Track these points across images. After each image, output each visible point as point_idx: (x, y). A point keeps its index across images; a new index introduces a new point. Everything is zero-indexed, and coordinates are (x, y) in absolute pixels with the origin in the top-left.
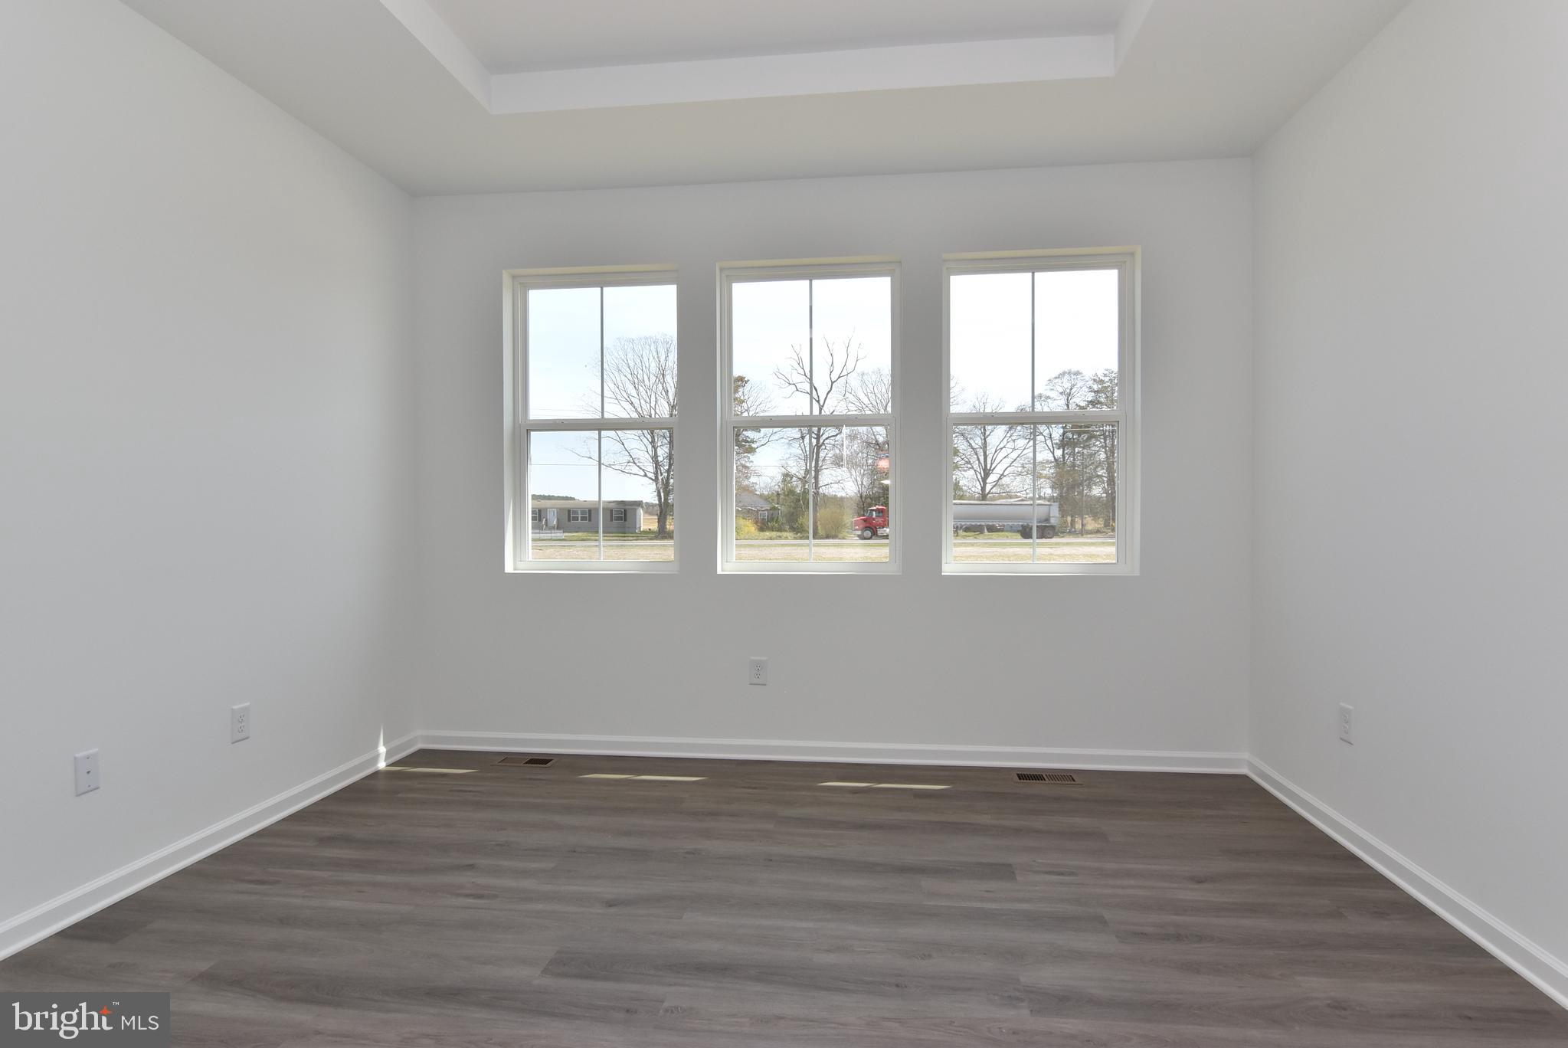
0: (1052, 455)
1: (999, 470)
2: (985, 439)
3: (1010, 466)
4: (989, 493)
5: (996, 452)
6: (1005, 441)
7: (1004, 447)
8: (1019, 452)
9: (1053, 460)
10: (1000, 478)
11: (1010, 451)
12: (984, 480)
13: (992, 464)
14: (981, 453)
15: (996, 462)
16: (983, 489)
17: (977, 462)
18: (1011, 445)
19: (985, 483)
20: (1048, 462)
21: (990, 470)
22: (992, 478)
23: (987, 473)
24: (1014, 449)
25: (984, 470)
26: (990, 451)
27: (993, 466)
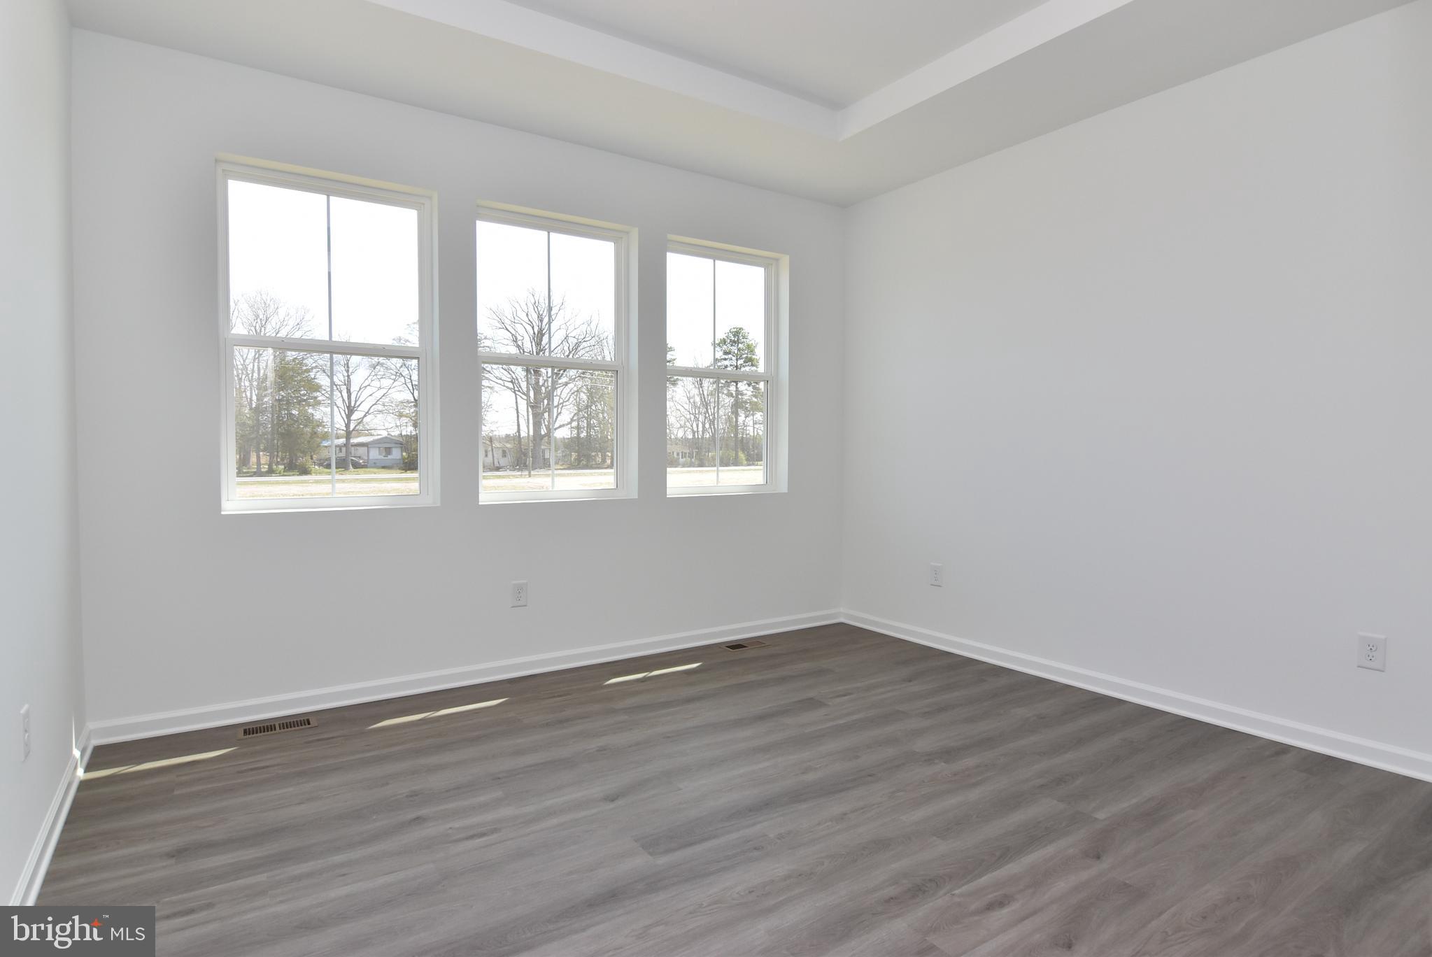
0: (412, 395)
1: (364, 407)
2: (348, 376)
3: (375, 404)
4: (353, 430)
5: (360, 389)
6: (369, 379)
7: (369, 385)
8: (385, 391)
9: (413, 400)
10: (365, 416)
11: (375, 389)
12: (349, 416)
13: (356, 401)
14: (344, 388)
15: (361, 400)
16: (347, 426)
17: (341, 399)
18: (376, 384)
19: (349, 421)
20: (408, 402)
21: (354, 407)
22: (355, 416)
23: (351, 410)
24: (380, 388)
25: (348, 407)
26: (354, 388)
27: (358, 404)
